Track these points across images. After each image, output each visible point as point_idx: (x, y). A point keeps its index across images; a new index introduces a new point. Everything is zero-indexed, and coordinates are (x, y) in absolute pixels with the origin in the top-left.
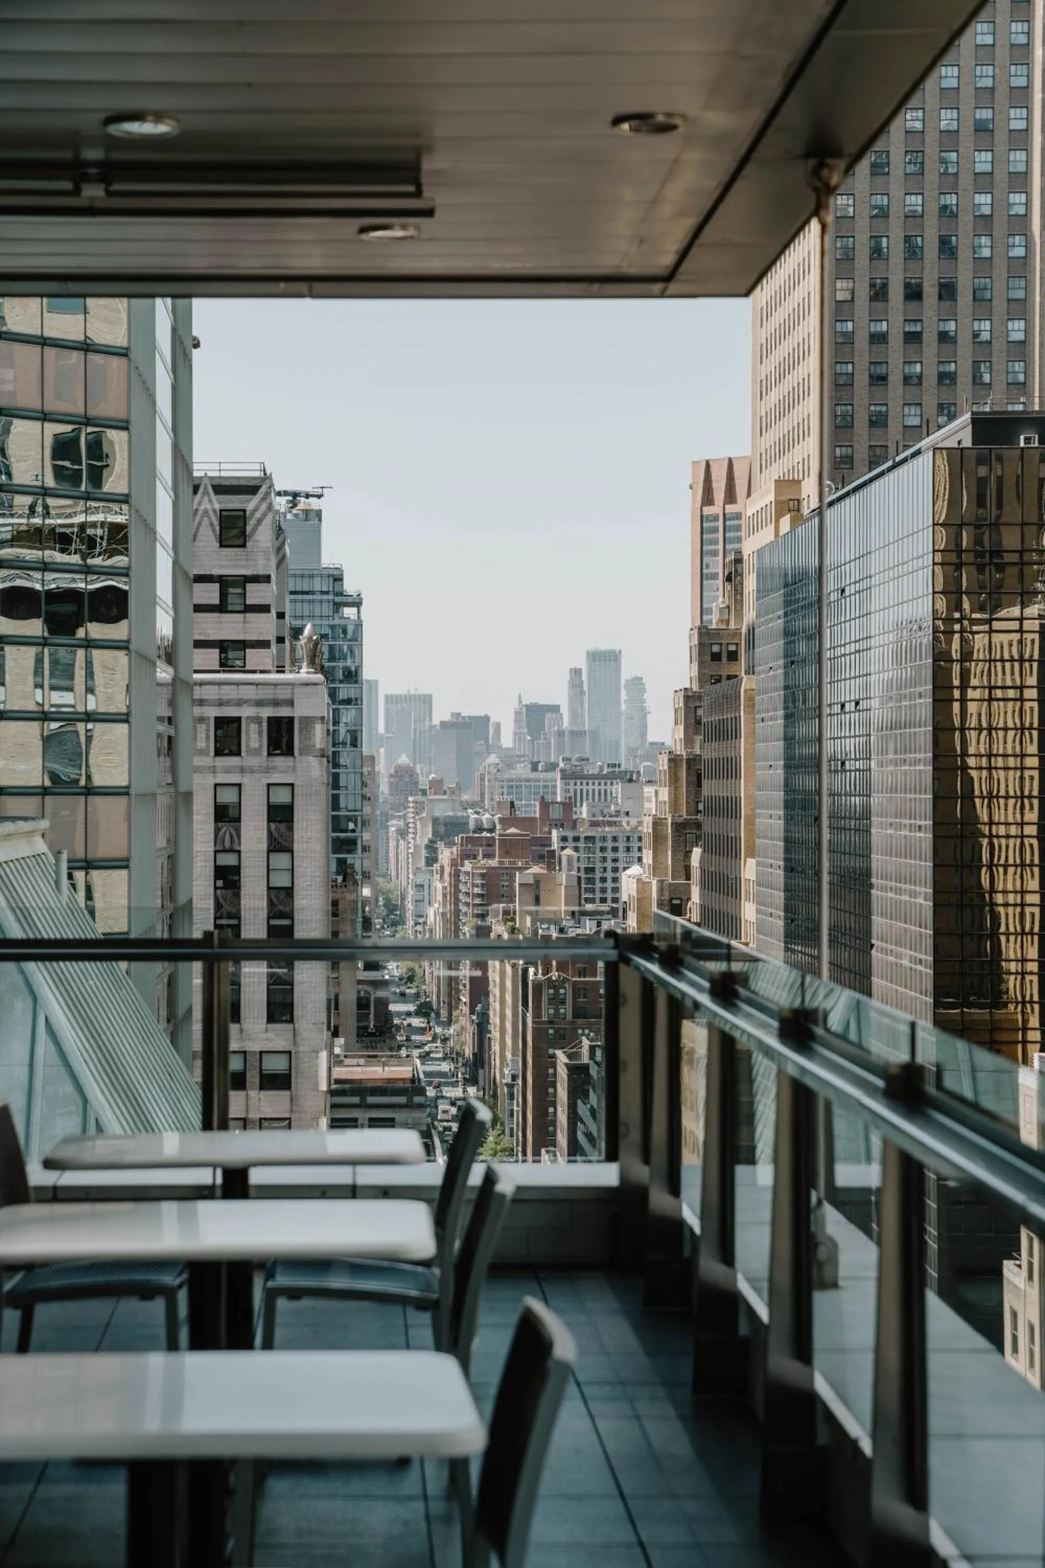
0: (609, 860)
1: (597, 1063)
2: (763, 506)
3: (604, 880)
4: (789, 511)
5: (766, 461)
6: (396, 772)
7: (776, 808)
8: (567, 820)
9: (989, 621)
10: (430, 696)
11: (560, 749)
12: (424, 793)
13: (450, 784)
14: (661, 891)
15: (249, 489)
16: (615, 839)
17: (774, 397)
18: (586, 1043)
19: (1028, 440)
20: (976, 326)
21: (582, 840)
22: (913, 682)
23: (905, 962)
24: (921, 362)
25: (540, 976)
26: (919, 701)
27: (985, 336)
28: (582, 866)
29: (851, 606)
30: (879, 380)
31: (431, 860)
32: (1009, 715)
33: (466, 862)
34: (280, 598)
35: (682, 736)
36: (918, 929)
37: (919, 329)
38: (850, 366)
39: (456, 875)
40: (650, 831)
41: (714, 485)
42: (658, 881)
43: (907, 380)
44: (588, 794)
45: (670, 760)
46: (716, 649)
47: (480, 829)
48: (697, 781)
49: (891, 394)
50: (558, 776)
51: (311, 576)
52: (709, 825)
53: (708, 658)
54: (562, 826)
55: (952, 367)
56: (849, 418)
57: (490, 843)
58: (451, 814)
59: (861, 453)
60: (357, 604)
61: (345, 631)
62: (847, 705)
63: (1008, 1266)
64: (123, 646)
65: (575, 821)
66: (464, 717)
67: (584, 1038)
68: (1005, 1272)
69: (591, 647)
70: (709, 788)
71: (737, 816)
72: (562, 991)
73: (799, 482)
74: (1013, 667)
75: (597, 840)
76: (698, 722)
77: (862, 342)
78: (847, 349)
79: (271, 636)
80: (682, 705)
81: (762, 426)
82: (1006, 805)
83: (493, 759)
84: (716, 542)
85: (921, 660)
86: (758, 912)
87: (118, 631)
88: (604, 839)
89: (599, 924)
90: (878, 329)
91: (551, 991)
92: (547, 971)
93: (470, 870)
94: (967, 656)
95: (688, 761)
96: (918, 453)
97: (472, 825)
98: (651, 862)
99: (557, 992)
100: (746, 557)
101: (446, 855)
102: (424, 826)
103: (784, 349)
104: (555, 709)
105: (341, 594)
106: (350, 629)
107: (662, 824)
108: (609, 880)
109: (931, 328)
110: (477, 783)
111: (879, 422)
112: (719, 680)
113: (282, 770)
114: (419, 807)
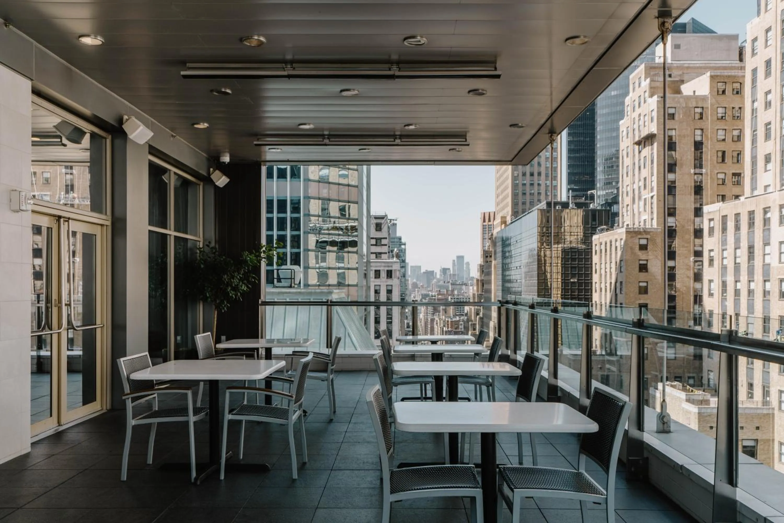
2: (498, 223)
4: (504, 224)
5: (498, 213)
6: (413, 283)
9: (550, 248)
10: (420, 266)
11: (450, 278)
12: (419, 288)
13: (425, 286)
15: (382, 218)
17: (501, 197)
19: (559, 207)
20: (546, 182)
22: (533, 262)
24: (534, 190)
26: (534, 266)
27: (547, 184)
29: (519, 245)
32: (555, 269)
34: (389, 243)
35: (479, 275)
37: (533, 183)
38: (518, 191)
40: (472, 296)
41: (486, 218)
43: (530, 194)
44: (457, 288)
46: (487, 255)
47: (432, 296)
48: (483, 285)
49: (527, 197)
50: (450, 284)
51: (394, 238)
52: (485, 294)
53: (485, 257)
55: (541, 191)
57: (435, 299)
58: (426, 293)
59: (520, 210)
60: (405, 244)
61: (402, 250)
64: (356, 252)
65: (454, 295)
66: (428, 271)
69: (457, 255)
70: (485, 286)
71: (491, 292)
72: (451, 333)
73: (506, 217)
76: (483, 272)
77: (520, 186)
78: (517, 187)
79: (387, 251)
80: (479, 268)
81: (498, 204)
83: (435, 280)
84: (486, 231)
85: (534, 257)
87: (355, 249)
88: (461, 298)
89: (460, 318)
90: (524, 183)
92: (448, 328)
94: (545, 256)
95: (481, 281)
96: (533, 210)
100: (494, 234)
102: (419, 295)
103: (502, 187)
104: (449, 269)
105: (401, 242)
106: (403, 250)
107: (475, 295)
109: (536, 183)
110: (431, 286)
111: (524, 203)
112: (487, 262)
113: (390, 282)
114: (418, 291)
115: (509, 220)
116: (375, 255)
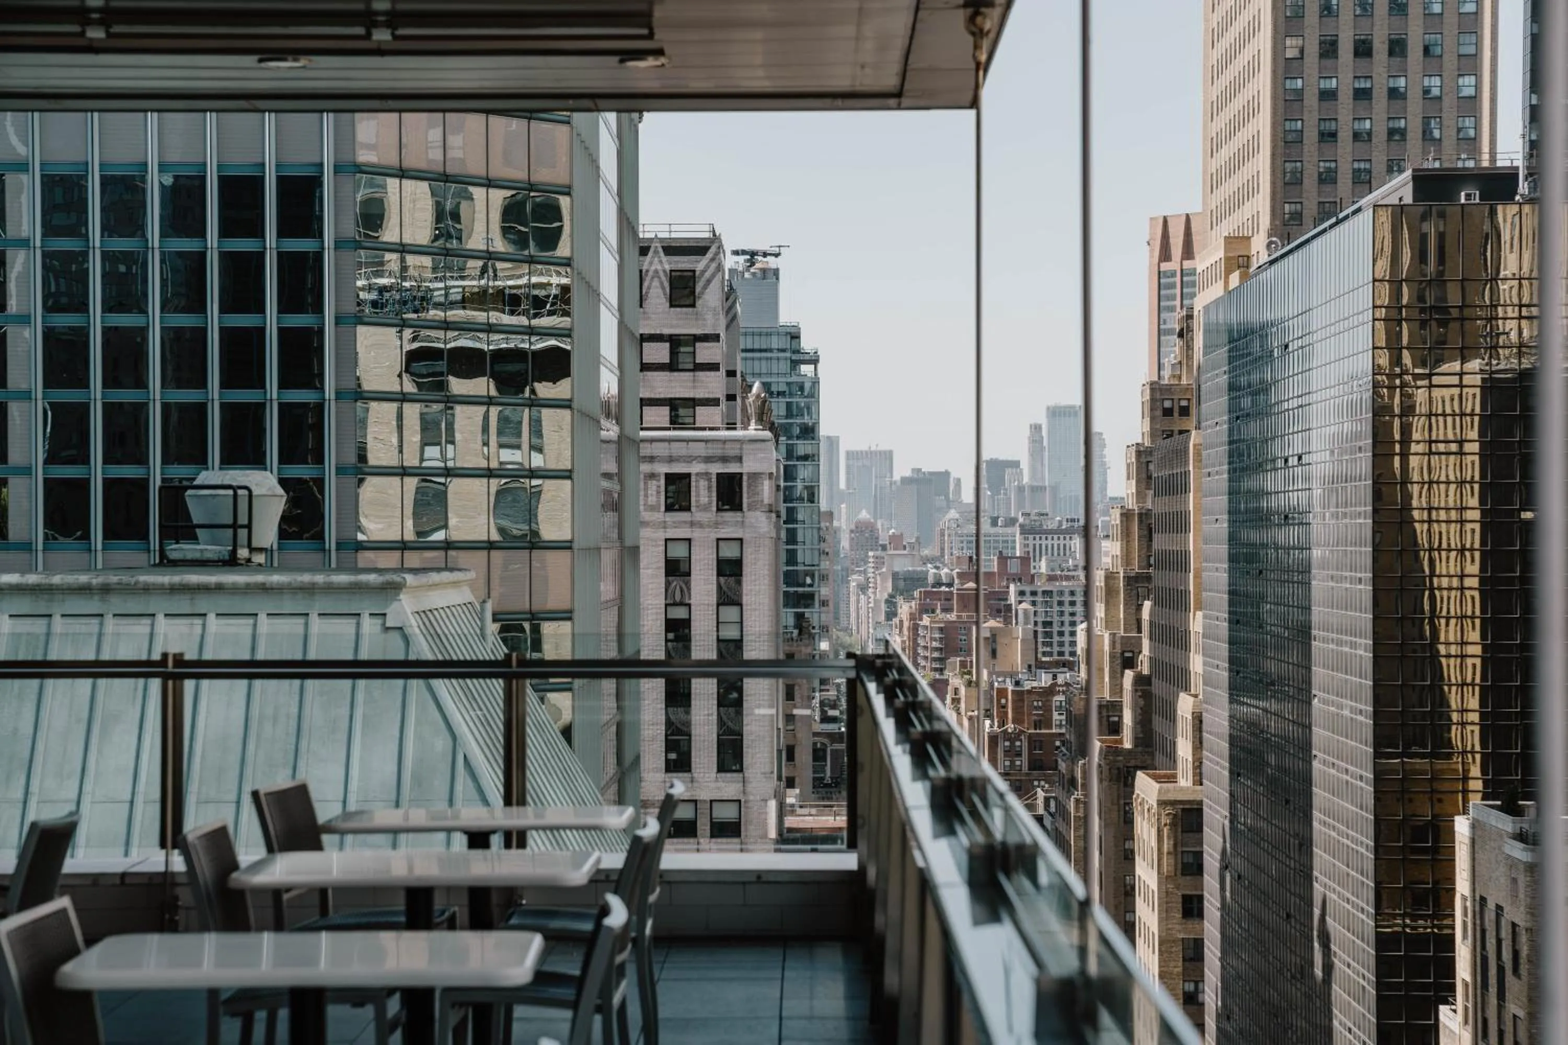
0: (1067, 614)
1: (1050, 814)
2: (1213, 262)
3: (1061, 634)
4: (1239, 267)
5: (1216, 218)
6: (857, 527)
7: (1221, 562)
8: (1025, 576)
9: (1430, 376)
10: (891, 452)
11: (1020, 504)
12: (884, 548)
13: (909, 539)
14: (1113, 643)
15: (698, 249)
16: (1072, 593)
17: (1225, 153)
18: (1041, 794)
19: (1468, 196)
20: (1426, 82)
21: (1040, 594)
22: (1357, 436)
23: (1346, 712)
24: (1371, 119)
25: (995, 728)
26: (1359, 455)
27: (1436, 92)
28: (1040, 619)
29: (1294, 364)
30: (1328, 137)
31: (891, 614)
32: (1451, 467)
33: (924, 616)
34: (730, 356)
35: (1134, 491)
36: (1358, 680)
37: (1368, 85)
38: (1299, 123)
39: (915, 628)
40: (1103, 584)
41: (1172, 241)
42: (1110, 634)
43: (1356, 136)
44: (1047, 550)
45: (1122, 515)
46: (1167, 404)
47: (939, 584)
48: (1148, 535)
49: (1340, 151)
50: (1017, 530)
51: (769, 334)
52: (1160, 579)
53: (1159, 413)
54: (1020, 580)
55: (1402, 123)
56: (1299, 175)
57: (948, 597)
58: (910, 569)
59: (1310, 208)
60: (815, 361)
61: (802, 388)
62: (1290, 460)
63: (1444, 1010)
64: (564, 404)
65: (1033, 576)
66: (924, 473)
67: (1039, 790)
68: (1442, 1017)
69: (1052, 403)
70: (1160, 542)
71: (1186, 570)
72: (1018, 743)
73: (1249, 238)
74: (1454, 421)
75: (1055, 594)
76: (1149, 477)
77: (1311, 99)
78: (1296, 105)
79: (720, 394)
80: (1134, 460)
81: (1214, 183)
82: (1448, 558)
83: (953, 514)
84: (1173, 298)
85: (1361, 414)
86: (1205, 664)
87: (561, 389)
88: (1061, 593)
89: (1055, 677)
90: (1328, 86)
91: (1007, 744)
92: (1002, 723)
93: (928, 624)
94: (1408, 410)
95: (1140, 515)
96: (1359, 210)
97: (931, 580)
98: (1103, 615)
99: (1012, 743)
100: (1196, 313)
101: (905, 609)
102: (884, 580)
103: (1238, 104)
104: (1016, 464)
105: (798, 351)
106: (807, 386)
107: (1114, 578)
108: (1067, 634)
109: (1380, 84)
110: (937, 538)
111: (1328, 178)
112: (1170, 435)
113: (730, 526)
114: (879, 562)
115: (1259, 249)
116: (666, 410)
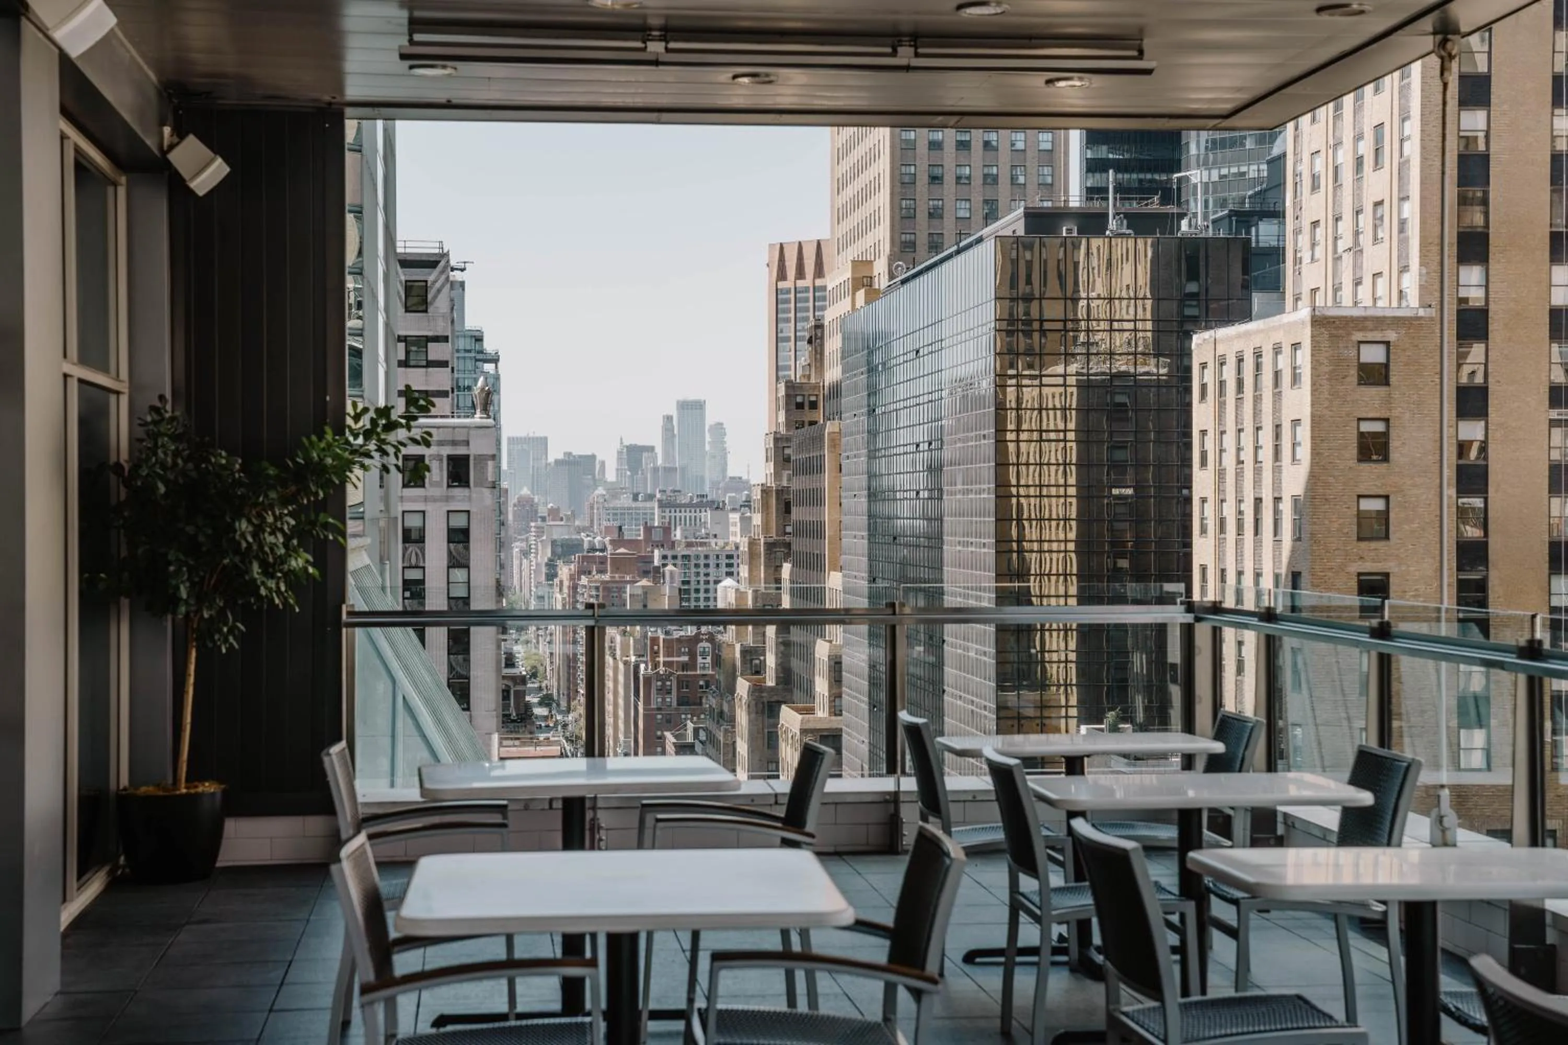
0: (702, 575)
1: (699, 742)
2: (841, 282)
3: (697, 591)
4: (864, 286)
5: (843, 245)
6: (520, 502)
7: (860, 530)
8: (666, 542)
9: (1038, 377)
10: (546, 438)
11: (657, 483)
12: (543, 519)
13: (565, 512)
14: (753, 599)
15: (431, 263)
16: (706, 557)
17: (849, 192)
18: (688, 725)
19: (1068, 231)
21: (680, 558)
22: (978, 427)
23: (972, 657)
24: (969, 166)
25: (649, 671)
26: (982, 443)
28: (679, 579)
29: (923, 366)
31: (552, 575)
33: (582, 577)
34: (453, 355)
35: (772, 472)
36: (983, 628)
37: (968, 138)
38: (913, 167)
39: (574, 588)
40: (746, 550)
41: (787, 264)
42: (753, 591)
43: (959, 180)
44: (680, 520)
45: (761, 492)
46: (799, 399)
47: (593, 549)
48: (785, 508)
49: (945, 192)
50: (655, 504)
51: (465, 337)
52: (798, 545)
53: (792, 407)
54: (662, 546)
55: (995, 170)
56: (913, 211)
57: (603, 561)
58: (567, 537)
59: (922, 240)
60: (495, 360)
62: (920, 446)
65: (672, 543)
66: (574, 456)
67: (688, 722)
69: (681, 398)
70: (797, 513)
71: (822, 538)
72: (668, 683)
73: (871, 262)
75: (692, 558)
76: (787, 460)
77: (922, 148)
79: (448, 387)
80: (771, 445)
81: (840, 216)
83: (600, 491)
84: (789, 311)
85: (984, 409)
88: (697, 557)
89: (699, 628)
91: (659, 684)
92: (655, 667)
93: (585, 584)
94: (1020, 404)
95: (777, 492)
96: (979, 240)
97: (586, 547)
98: (746, 576)
99: (663, 684)
100: (826, 324)
101: (564, 572)
102: (544, 547)
104: (651, 449)
105: (481, 352)
107: (756, 545)
109: (977, 138)
110: (587, 510)
111: (936, 214)
112: (802, 425)
113: (460, 498)
114: (540, 531)
115: (881, 275)
